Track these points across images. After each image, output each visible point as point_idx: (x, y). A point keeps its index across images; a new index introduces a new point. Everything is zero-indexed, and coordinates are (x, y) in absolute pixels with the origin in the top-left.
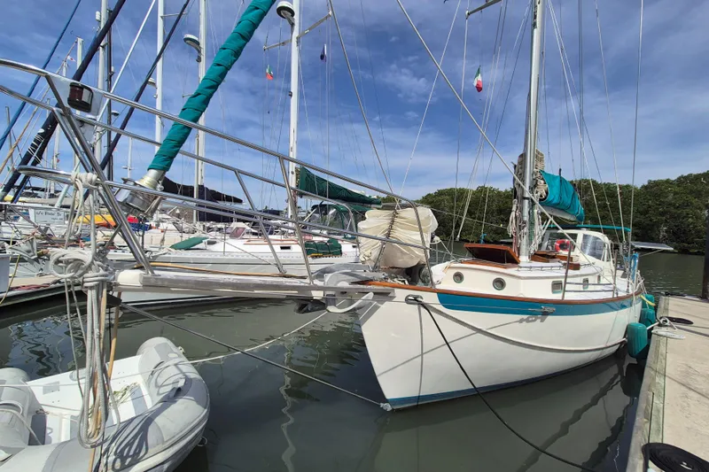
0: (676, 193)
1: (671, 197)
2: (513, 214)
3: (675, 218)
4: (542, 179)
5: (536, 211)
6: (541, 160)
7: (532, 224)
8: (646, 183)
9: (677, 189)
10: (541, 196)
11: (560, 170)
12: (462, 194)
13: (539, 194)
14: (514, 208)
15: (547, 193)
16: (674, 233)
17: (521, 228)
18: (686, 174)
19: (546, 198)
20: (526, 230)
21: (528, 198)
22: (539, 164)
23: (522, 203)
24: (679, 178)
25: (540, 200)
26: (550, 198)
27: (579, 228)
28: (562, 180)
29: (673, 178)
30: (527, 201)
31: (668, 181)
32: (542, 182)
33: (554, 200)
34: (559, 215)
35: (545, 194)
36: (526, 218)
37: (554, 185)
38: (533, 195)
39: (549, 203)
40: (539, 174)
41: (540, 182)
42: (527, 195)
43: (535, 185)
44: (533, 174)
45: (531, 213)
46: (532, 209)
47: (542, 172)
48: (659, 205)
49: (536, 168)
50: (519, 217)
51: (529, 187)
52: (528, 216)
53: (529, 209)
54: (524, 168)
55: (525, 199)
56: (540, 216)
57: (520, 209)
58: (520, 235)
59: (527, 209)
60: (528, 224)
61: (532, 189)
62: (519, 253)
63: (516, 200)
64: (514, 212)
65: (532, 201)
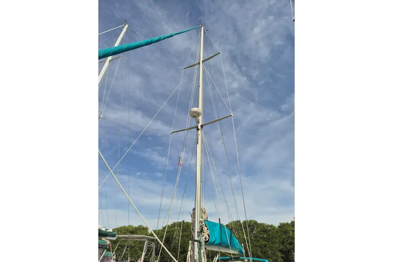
1: (291, 233)
4: (206, 225)
5: (202, 251)
6: (205, 213)
10: (206, 239)
11: (220, 219)
12: (188, 226)
13: (204, 237)
14: (190, 249)
19: (209, 239)
21: (197, 241)
22: (203, 216)
25: (206, 242)
26: (212, 240)
28: (221, 226)
30: (196, 243)
33: (215, 241)
34: (224, 250)
35: (208, 237)
36: (196, 257)
37: (215, 229)
38: (200, 239)
39: (213, 244)
40: (204, 223)
41: (205, 228)
42: (196, 238)
43: (202, 231)
44: (200, 223)
45: (199, 253)
46: (200, 249)
47: (206, 221)
48: (288, 238)
49: (201, 219)
50: (192, 257)
51: (198, 232)
52: (198, 255)
53: (198, 249)
54: (194, 217)
55: (195, 241)
56: (205, 256)
57: (193, 249)
59: (196, 250)
60: (197, 261)
61: (200, 233)
63: (190, 241)
64: (190, 252)
65: (200, 242)
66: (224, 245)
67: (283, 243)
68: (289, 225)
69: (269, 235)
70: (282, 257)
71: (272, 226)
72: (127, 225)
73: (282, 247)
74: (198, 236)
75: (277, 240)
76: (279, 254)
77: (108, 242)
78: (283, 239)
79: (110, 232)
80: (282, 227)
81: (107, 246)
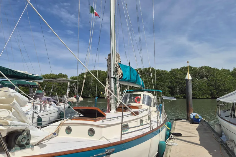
0: (180, 74)
1: (179, 75)
3: (181, 84)
4: (120, 67)
5: (117, 84)
6: (119, 57)
7: (116, 91)
8: (171, 70)
9: (181, 73)
10: (120, 76)
11: (130, 63)
13: (118, 75)
14: (107, 83)
15: (122, 75)
16: (181, 90)
18: (183, 67)
19: (122, 77)
21: (113, 78)
22: (118, 60)
23: (110, 80)
24: (181, 68)
25: (119, 78)
26: (124, 77)
27: (142, 91)
28: (131, 68)
29: (179, 68)
30: (112, 79)
31: (177, 69)
32: (120, 69)
33: (126, 78)
34: (132, 85)
35: (121, 75)
36: (113, 88)
37: (126, 71)
38: (115, 76)
39: (124, 80)
40: (118, 65)
41: (119, 69)
42: (112, 76)
43: (116, 71)
44: (115, 65)
45: (115, 86)
46: (115, 83)
47: (120, 64)
48: (176, 79)
49: (116, 62)
50: (110, 88)
51: (113, 72)
53: (114, 84)
54: (110, 61)
55: (112, 78)
56: (119, 87)
57: (110, 83)
58: (111, 98)
59: (113, 84)
60: (114, 91)
61: (115, 73)
62: (111, 108)
63: (108, 78)
64: (107, 85)
65: (115, 79)
66: (132, 82)
67: (171, 82)
68: (178, 70)
69: (162, 77)
70: (169, 91)
71: (165, 71)
72: (49, 74)
73: (170, 85)
75: (168, 80)
76: (167, 89)
77: (37, 84)
78: (171, 80)
79: (37, 76)
80: (173, 72)
81: (37, 86)
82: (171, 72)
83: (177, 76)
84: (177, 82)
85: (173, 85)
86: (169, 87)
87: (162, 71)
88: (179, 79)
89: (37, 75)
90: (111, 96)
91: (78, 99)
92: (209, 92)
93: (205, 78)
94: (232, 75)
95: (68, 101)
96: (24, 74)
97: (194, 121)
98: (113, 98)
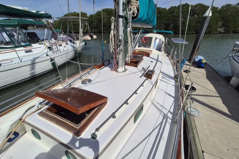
2: (112, 32)
5: (129, 29)
7: (126, 42)
10: (133, 14)
13: (131, 12)
14: (112, 27)
15: (138, 10)
17: (118, 46)
19: (137, 15)
20: (122, 47)
21: (122, 17)
23: (117, 22)
25: (133, 18)
26: (141, 15)
29: (177, 6)
30: (121, 20)
31: (175, 7)
33: (142, 18)
35: (136, 11)
36: (121, 37)
38: (127, 13)
42: (121, 13)
45: (125, 32)
46: (126, 27)
50: (116, 36)
51: (123, 3)
52: (123, 35)
53: (123, 28)
55: (120, 17)
57: (117, 28)
58: (118, 52)
59: (121, 28)
60: (123, 42)
61: (126, 6)
62: (118, 65)
63: (113, 18)
64: (113, 31)
65: (126, 19)
69: (161, 15)
71: (165, 9)
73: (166, 22)
74: (123, 11)
75: (165, 18)
78: (168, 17)
79: (43, 14)
80: (171, 9)
81: (46, 26)
82: (169, 9)
83: (174, 13)
84: (172, 20)
85: (169, 22)
86: (165, 24)
87: (163, 9)
88: (175, 16)
89: (42, 12)
90: (119, 49)
91: (91, 37)
92: (195, 28)
93: (196, 16)
94: (218, 12)
95: (83, 40)
96: (24, 10)
97: (199, 65)
98: (121, 52)
